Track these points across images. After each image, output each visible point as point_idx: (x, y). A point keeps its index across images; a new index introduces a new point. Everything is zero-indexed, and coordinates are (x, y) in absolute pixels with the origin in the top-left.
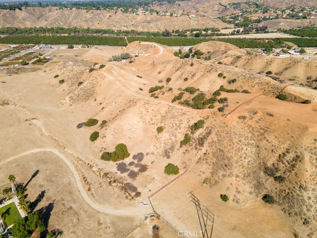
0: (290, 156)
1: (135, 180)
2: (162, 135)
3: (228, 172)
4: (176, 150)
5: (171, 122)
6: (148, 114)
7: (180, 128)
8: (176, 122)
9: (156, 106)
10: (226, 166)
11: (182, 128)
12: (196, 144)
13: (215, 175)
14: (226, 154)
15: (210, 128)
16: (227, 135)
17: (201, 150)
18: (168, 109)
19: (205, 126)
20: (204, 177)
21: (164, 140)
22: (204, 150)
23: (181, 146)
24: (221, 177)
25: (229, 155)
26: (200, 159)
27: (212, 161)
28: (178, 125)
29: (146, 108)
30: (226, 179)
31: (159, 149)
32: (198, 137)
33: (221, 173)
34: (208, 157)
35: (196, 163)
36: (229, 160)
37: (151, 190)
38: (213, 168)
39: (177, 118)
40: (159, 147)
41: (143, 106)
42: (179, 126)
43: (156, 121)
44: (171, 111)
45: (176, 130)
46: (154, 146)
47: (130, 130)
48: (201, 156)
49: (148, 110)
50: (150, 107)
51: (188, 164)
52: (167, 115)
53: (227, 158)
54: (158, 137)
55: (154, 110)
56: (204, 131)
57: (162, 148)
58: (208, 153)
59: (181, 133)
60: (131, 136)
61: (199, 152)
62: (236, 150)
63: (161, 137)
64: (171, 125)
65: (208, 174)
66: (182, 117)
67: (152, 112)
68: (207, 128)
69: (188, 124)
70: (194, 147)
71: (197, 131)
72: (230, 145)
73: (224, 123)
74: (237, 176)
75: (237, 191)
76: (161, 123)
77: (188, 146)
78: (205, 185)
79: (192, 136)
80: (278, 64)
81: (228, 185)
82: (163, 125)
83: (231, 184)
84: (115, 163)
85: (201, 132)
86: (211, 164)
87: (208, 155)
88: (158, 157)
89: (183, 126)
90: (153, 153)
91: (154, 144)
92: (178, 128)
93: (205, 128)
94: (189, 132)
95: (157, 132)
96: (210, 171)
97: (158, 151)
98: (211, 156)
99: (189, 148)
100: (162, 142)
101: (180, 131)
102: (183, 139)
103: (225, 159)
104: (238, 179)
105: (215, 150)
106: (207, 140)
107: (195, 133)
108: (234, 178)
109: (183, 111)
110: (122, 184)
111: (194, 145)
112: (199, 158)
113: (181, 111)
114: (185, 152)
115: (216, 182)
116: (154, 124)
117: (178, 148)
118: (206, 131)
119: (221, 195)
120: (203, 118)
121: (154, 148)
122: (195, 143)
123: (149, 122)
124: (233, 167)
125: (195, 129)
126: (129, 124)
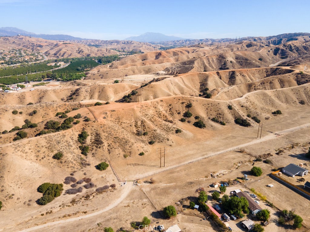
0: (139, 123)
1: (97, 185)
2: (67, 157)
3: (130, 144)
4: (85, 159)
5: (61, 146)
6: (28, 154)
7: (71, 146)
8: (65, 144)
9: (29, 144)
10: (126, 142)
11: (72, 145)
12: (96, 146)
13: (125, 150)
14: (120, 137)
15: (94, 133)
16: (110, 129)
17: (104, 145)
18: (47, 140)
19: (89, 133)
20: (122, 155)
21: (72, 159)
22: (106, 144)
23: (86, 155)
24: (130, 149)
25: (122, 137)
26: (109, 150)
27: (117, 146)
28: (67, 145)
29: (22, 151)
30: (133, 147)
31: (75, 166)
32: (91, 143)
33: (127, 147)
34: (113, 146)
35: (110, 154)
36: (124, 139)
37: (113, 179)
38: (121, 148)
39: (62, 141)
40: (73, 165)
41: (16, 151)
42: (69, 145)
43: (44, 154)
44: (51, 140)
45: (70, 149)
46: (68, 168)
47: (33, 172)
48: (108, 149)
49: (26, 151)
50: (24, 148)
51: (104, 158)
52: (50, 144)
53: (122, 138)
54: (63, 161)
55: (30, 148)
56: (91, 137)
57: (76, 164)
58: (110, 144)
59: (75, 148)
60: (40, 176)
61: (104, 148)
62: (122, 133)
63: (67, 159)
64: (64, 147)
65: (122, 153)
66: (65, 139)
67: (31, 150)
68: (91, 134)
69: (74, 140)
70: (96, 149)
71: (86, 140)
72: (117, 132)
73: (101, 125)
74: (136, 142)
75: (142, 148)
76: (52, 152)
77: (91, 152)
78: (127, 158)
79: (85, 145)
80: (30, 96)
81: (136, 149)
82: (56, 152)
83: (137, 147)
84: (62, 195)
85: (90, 139)
86: (118, 147)
87: (111, 145)
88: (82, 170)
89: (72, 143)
90: (75, 172)
91: (66, 167)
92: (70, 147)
93: (90, 135)
94: (80, 145)
95: (56, 160)
96: (121, 151)
97: (76, 167)
98: (113, 144)
99: (94, 151)
100: (72, 161)
101: (73, 148)
102: (80, 151)
103: (122, 140)
104: (137, 143)
105: (112, 140)
106: (102, 139)
107: (86, 142)
108: (135, 144)
109: (61, 134)
110: (95, 192)
111: (94, 147)
112: (107, 150)
113: (59, 136)
114: (93, 155)
115: (130, 152)
116: (45, 157)
117: (85, 157)
118: (94, 136)
119: (139, 155)
120: (79, 131)
121: (70, 168)
122: (94, 146)
123: (37, 160)
124: (129, 140)
125: (83, 140)
126: (26, 169)
